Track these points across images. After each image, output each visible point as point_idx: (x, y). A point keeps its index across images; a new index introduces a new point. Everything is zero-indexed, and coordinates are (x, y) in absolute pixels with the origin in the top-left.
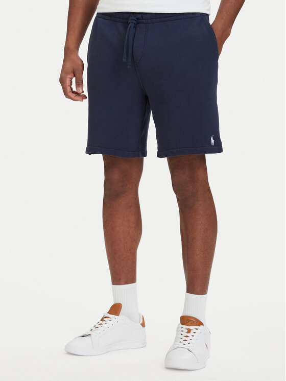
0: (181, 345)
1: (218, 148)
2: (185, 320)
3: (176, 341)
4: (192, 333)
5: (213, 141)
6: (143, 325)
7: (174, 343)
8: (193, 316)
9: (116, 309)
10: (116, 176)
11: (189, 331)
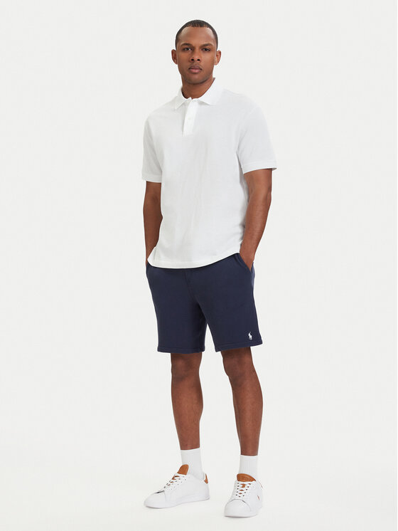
0: (237, 497)
1: (258, 340)
2: (241, 477)
3: (233, 494)
4: (246, 487)
5: (251, 337)
6: (206, 481)
7: (232, 497)
8: (248, 474)
9: (184, 470)
10: (180, 363)
11: (244, 486)
